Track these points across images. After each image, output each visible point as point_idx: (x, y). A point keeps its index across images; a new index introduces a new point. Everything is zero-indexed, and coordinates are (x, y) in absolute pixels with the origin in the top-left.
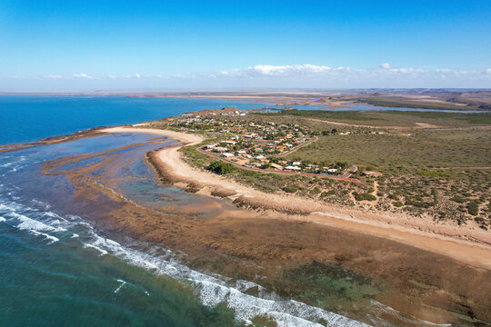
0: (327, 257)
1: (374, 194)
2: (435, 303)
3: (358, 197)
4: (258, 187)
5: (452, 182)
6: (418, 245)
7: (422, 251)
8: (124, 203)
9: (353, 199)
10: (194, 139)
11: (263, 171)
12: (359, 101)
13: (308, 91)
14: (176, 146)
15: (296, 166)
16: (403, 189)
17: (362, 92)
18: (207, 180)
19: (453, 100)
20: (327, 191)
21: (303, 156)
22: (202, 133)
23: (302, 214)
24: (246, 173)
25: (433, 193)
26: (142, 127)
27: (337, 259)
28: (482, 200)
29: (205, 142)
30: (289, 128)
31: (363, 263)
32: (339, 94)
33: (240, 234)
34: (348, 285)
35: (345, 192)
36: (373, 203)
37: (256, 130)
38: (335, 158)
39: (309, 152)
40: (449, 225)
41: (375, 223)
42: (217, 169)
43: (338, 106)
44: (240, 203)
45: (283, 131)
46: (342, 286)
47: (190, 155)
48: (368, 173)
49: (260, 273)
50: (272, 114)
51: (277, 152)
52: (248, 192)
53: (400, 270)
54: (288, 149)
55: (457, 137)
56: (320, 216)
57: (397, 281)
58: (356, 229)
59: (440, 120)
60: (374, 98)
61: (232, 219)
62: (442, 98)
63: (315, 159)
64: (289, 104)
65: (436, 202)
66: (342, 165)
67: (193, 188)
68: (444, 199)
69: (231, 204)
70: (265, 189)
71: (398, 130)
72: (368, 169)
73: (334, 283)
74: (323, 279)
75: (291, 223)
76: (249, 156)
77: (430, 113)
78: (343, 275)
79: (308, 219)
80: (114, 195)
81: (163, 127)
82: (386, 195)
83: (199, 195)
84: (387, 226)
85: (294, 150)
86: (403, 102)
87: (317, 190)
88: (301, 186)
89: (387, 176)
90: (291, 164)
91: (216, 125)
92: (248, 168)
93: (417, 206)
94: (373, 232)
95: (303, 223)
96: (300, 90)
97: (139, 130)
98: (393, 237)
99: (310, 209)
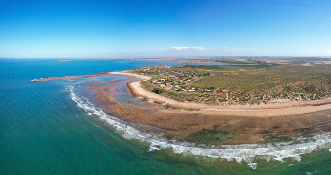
0: (209, 127)
1: (227, 99)
2: (255, 134)
3: (220, 101)
4: (176, 99)
5: (254, 90)
6: (246, 115)
7: (247, 117)
8: (115, 103)
9: (219, 102)
10: (147, 78)
11: (178, 92)
12: (218, 61)
13: (197, 57)
14: (138, 81)
15: (193, 90)
16: (238, 95)
17: (218, 58)
18: (152, 96)
19: (250, 60)
20: (207, 99)
21: (196, 85)
22: (150, 75)
23: (197, 110)
24: (170, 93)
25: (248, 95)
26: (125, 72)
27: (214, 127)
28: (264, 94)
29: (151, 79)
30: (189, 73)
31: (225, 127)
32: (209, 59)
33: (167, 120)
34: (220, 136)
35: (215, 99)
36: (227, 102)
37: (174, 74)
38: (210, 85)
39: (199, 83)
40: (255, 106)
41: (229, 110)
42: (157, 92)
43: (209, 63)
44: (167, 107)
45: (187, 75)
46: (217, 136)
47: (145, 85)
48: (223, 90)
49: (178, 136)
50: (181, 67)
51: (184, 84)
52: (171, 102)
53: (241, 126)
54: (189, 82)
55: (253, 73)
56: (205, 110)
57: (240, 130)
58: (221, 114)
59: (247, 68)
60: (223, 60)
61: (164, 113)
62: (246, 60)
63: (201, 86)
64: (189, 63)
65: (250, 98)
66: (212, 88)
67: (145, 99)
68: (252, 97)
69: (163, 107)
70: (179, 100)
71: (233, 72)
72: (224, 89)
73: (214, 136)
74: (209, 135)
75: (192, 115)
76: (172, 86)
77: (244, 65)
78: (217, 132)
79: (200, 112)
80: (112, 99)
81: (134, 73)
82: (232, 99)
83: (148, 103)
84: (234, 110)
85: (192, 83)
86: (233, 61)
87: (203, 100)
88: (195, 98)
89: (231, 91)
90: (191, 89)
91: (156, 72)
92: (171, 91)
93: (244, 101)
94: (228, 114)
95: (197, 114)
96: (193, 57)
97: (124, 73)
98: (237, 114)
99: (200, 108)
